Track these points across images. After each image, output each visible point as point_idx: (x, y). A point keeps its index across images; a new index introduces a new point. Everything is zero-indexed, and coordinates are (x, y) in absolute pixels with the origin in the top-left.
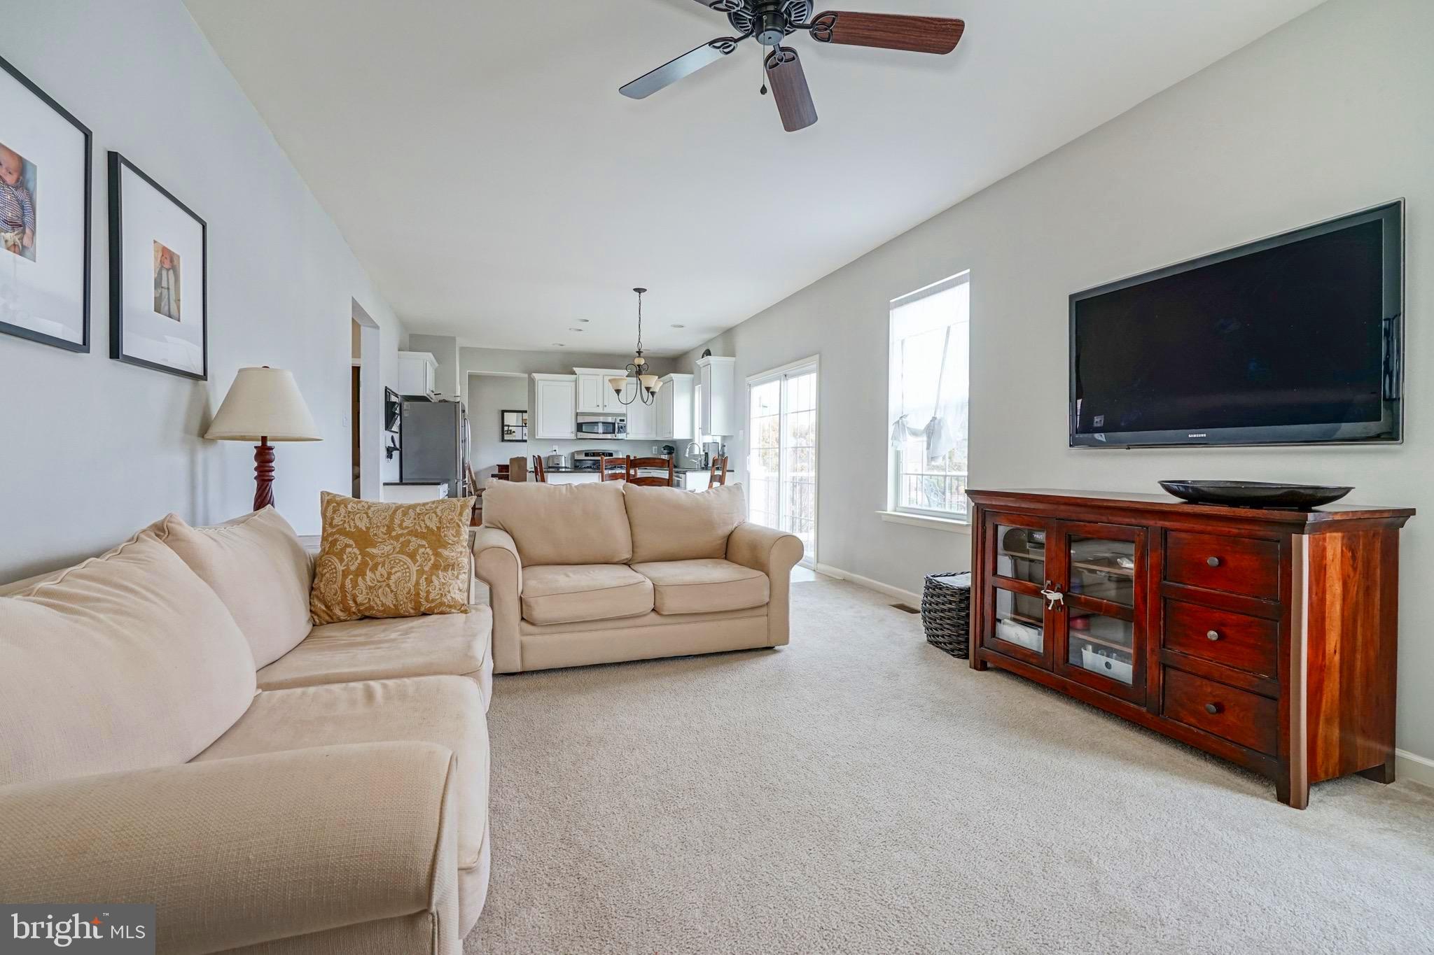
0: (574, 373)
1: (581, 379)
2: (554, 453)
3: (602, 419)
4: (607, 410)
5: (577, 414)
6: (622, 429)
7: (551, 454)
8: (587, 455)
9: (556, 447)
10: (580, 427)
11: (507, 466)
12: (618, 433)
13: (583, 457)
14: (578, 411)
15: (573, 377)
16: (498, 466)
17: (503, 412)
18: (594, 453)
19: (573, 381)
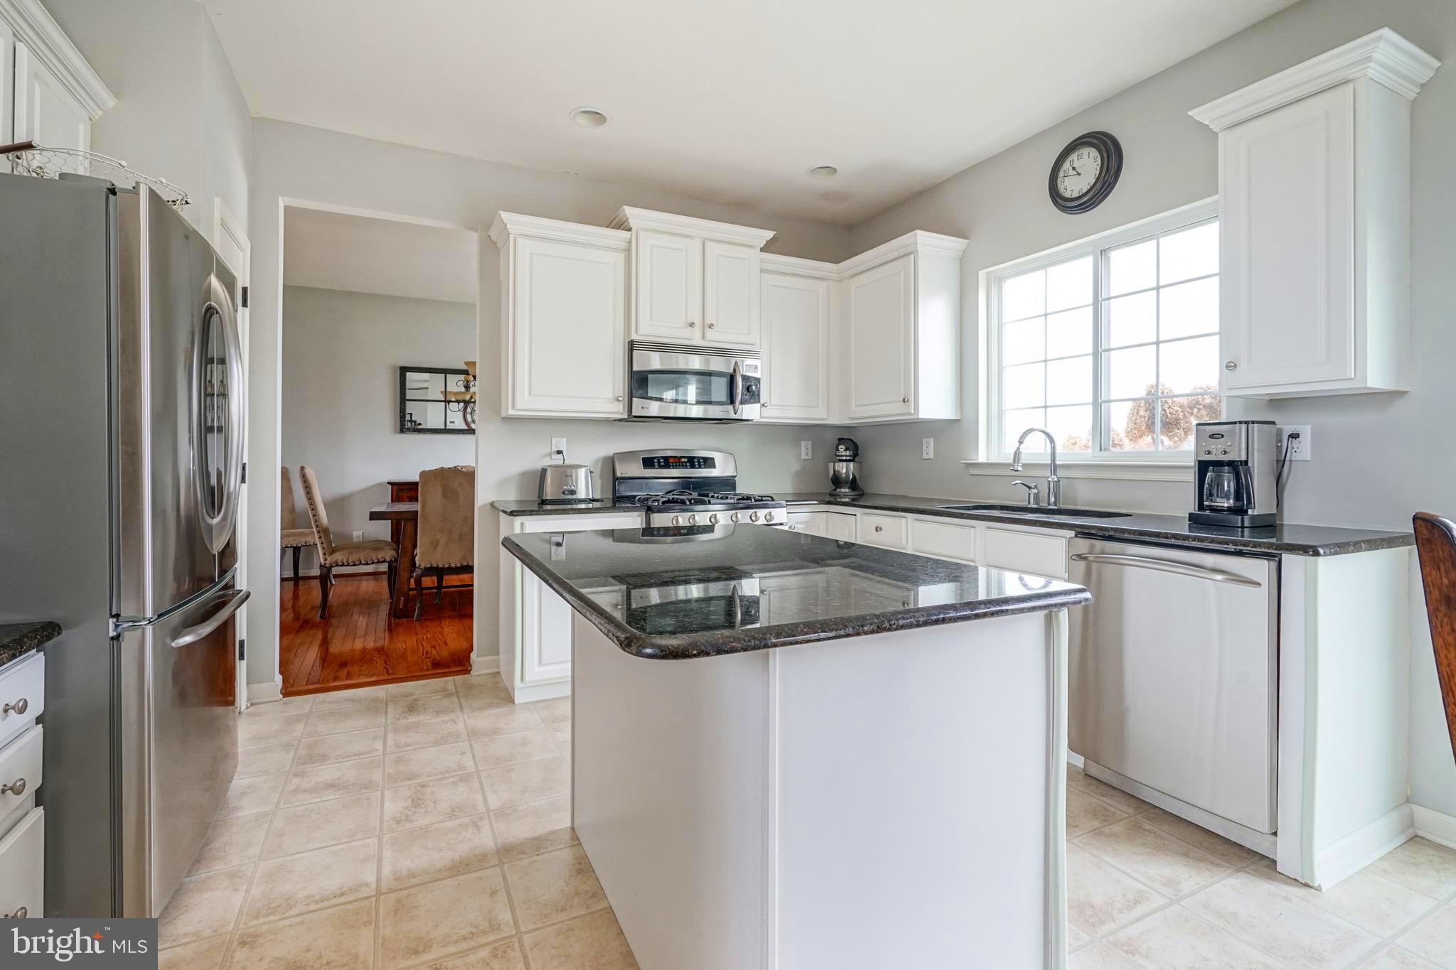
0: (622, 225)
1: (647, 243)
2: (557, 460)
3: (696, 363)
4: (715, 338)
5: (632, 346)
6: (752, 393)
7: (546, 462)
8: (648, 462)
9: (561, 443)
10: (639, 382)
11: (415, 484)
12: (742, 403)
13: (636, 469)
14: (634, 337)
15: (624, 235)
16: (392, 484)
17: (404, 370)
18: (666, 459)
19: (617, 249)
